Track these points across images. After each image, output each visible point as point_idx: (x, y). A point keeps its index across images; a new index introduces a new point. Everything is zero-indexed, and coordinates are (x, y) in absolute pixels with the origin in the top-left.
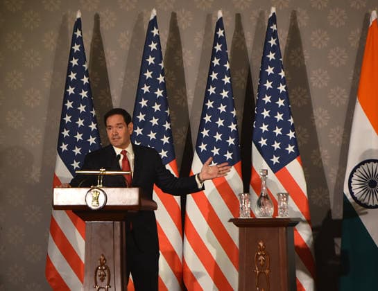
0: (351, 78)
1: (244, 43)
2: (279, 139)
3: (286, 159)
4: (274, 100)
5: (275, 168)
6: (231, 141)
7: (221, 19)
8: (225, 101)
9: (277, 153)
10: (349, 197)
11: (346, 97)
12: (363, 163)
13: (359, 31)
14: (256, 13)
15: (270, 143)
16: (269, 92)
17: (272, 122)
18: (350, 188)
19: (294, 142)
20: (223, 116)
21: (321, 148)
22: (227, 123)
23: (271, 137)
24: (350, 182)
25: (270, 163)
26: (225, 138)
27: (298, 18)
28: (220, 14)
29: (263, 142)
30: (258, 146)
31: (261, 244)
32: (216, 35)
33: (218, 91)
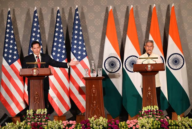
0: (102, 29)
1: (65, 18)
2: (80, 50)
3: (83, 57)
4: (78, 37)
6: (64, 52)
7: (59, 10)
8: (61, 38)
11: (101, 35)
12: (109, 58)
13: (104, 13)
14: (69, 8)
15: (77, 52)
16: (76, 34)
17: (78, 45)
18: (105, 66)
19: (85, 51)
20: (61, 43)
21: (92, 53)
22: (62, 46)
23: (77, 49)
24: (105, 64)
25: (77, 59)
26: (62, 50)
27: (84, 9)
28: (58, 8)
29: (75, 52)
30: (73, 53)
31: (94, 86)
32: (57, 15)
33: (59, 34)
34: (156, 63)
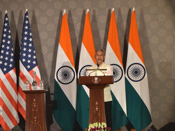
0: (56, 35)
1: (15, 23)
2: (30, 59)
3: (33, 66)
4: (28, 44)
5: (29, 70)
6: (12, 60)
7: (7, 13)
8: (9, 45)
9: (29, 64)
10: (57, 80)
11: (54, 42)
12: (62, 67)
13: (58, 17)
14: (19, 11)
15: (27, 60)
16: (26, 41)
17: (27, 53)
18: (57, 77)
19: (36, 60)
20: (8, 50)
21: (45, 62)
22: (10, 53)
23: (26, 58)
24: (57, 74)
25: (27, 68)
26: (9, 59)
27: (35, 13)
28: (6, 12)
29: (24, 60)
30: (22, 62)
31: (35, 100)
32: (5, 20)
33: (6, 41)
34: (105, 75)
